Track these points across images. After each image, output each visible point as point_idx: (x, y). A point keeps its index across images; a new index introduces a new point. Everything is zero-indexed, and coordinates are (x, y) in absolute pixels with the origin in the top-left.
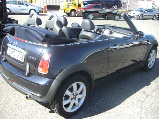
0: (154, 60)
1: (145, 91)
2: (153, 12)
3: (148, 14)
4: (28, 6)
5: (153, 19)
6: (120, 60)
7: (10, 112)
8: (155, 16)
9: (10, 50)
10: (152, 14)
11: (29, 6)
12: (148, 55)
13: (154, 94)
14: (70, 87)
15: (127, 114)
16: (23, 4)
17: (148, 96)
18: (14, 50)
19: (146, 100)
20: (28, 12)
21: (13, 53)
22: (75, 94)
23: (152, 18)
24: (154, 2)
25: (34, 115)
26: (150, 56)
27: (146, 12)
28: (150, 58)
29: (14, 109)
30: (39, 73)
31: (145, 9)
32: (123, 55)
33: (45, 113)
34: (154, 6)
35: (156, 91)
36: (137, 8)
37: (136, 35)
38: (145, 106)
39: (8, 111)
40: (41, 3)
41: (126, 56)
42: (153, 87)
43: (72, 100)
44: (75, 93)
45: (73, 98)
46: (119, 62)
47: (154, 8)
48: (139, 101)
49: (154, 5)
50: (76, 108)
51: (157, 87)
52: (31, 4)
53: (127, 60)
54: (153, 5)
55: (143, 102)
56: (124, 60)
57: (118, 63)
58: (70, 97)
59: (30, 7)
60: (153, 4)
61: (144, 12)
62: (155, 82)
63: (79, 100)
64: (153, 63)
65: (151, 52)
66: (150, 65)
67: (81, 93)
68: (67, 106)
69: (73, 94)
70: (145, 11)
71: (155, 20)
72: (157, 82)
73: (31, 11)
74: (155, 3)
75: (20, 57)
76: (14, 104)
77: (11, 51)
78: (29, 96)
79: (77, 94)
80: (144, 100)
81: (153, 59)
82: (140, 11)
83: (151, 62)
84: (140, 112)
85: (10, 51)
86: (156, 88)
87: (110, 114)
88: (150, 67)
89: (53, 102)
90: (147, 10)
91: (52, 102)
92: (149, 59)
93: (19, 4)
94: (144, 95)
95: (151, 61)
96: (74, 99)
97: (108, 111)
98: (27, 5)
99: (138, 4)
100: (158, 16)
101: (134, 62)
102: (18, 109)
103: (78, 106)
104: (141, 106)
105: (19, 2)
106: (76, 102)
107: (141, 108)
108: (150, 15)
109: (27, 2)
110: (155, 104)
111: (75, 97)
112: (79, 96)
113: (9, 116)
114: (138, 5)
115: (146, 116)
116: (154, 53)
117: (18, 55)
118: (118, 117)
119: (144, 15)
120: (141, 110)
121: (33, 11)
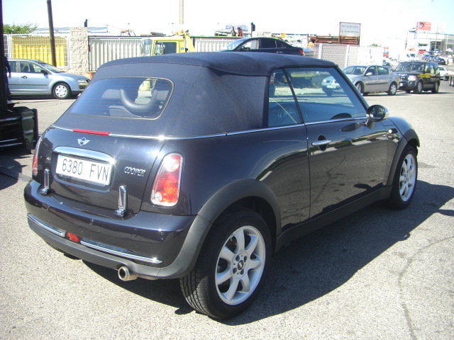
0: (412, 181)
1: (403, 251)
2: (387, 73)
3: (376, 79)
4: (49, 76)
5: (390, 93)
6: (325, 186)
7: (72, 321)
8: (394, 83)
9: (65, 162)
10: (386, 79)
11: (51, 74)
12: (397, 167)
13: (425, 256)
14: (231, 237)
15: (369, 300)
16: (33, 71)
17: (410, 261)
18: (79, 161)
19: (409, 269)
20: (48, 91)
21: (75, 167)
22: (242, 258)
23: (387, 90)
24: (387, 48)
25: (139, 322)
26: (403, 170)
27: (369, 74)
28: (404, 173)
29: (82, 314)
30: (156, 205)
31: (365, 67)
32: (331, 173)
33: (166, 316)
34: (388, 61)
35: (429, 250)
36: (345, 67)
37: (368, 115)
38: (409, 281)
39: (67, 320)
40: (80, 66)
41: (338, 174)
42: (420, 242)
43: (236, 274)
44: (240, 256)
45: (236, 266)
46: (323, 189)
47: (388, 64)
48: (393, 272)
49: (387, 57)
50: (245, 295)
51: (429, 241)
52: (54, 68)
53: (343, 185)
54: (385, 58)
55: (401, 274)
56: (335, 183)
57: (322, 191)
58: (230, 263)
59: (54, 78)
60: (386, 55)
61: (365, 75)
62: (424, 232)
63: (251, 272)
64: (412, 188)
65: (402, 159)
66: (403, 194)
67: (253, 257)
68: (225, 287)
69: (237, 258)
70: (367, 72)
71: (394, 95)
72: (426, 230)
73: (58, 88)
74: (389, 51)
75: (99, 175)
76: (78, 303)
77: (68, 164)
78: (127, 270)
79: (245, 258)
80: (404, 271)
81: (411, 177)
82: (354, 74)
83: (405, 186)
84: (398, 296)
85: (64, 164)
86: (428, 243)
87: (328, 304)
88: (405, 199)
89: (193, 277)
90: (373, 70)
91: (189, 278)
92: (402, 178)
93: (22, 72)
94: (402, 259)
95: (405, 182)
96: (239, 271)
97: (320, 299)
98: (45, 73)
99: (347, 55)
100: (401, 85)
101: (363, 190)
102: (91, 313)
103: (248, 290)
104: (399, 282)
105: (22, 65)
106: (245, 278)
107: (400, 286)
108: (382, 81)
109: (43, 64)
110: (431, 276)
111: (241, 265)
112: (250, 264)
113: (74, 329)
114: (346, 57)
115: (415, 301)
116: (412, 162)
117: (92, 171)
118: (348, 308)
119: (365, 82)
120: (401, 290)
121: (62, 87)
